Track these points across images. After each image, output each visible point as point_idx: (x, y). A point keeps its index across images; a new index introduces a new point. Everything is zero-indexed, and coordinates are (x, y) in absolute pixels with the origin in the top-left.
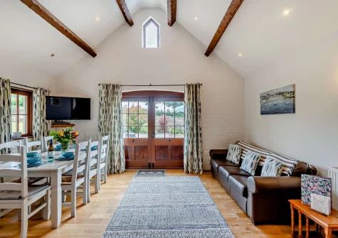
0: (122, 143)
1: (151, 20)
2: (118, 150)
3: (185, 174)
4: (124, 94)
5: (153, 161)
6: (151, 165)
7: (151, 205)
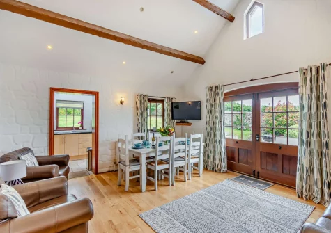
0: (223, 143)
1: (255, 3)
2: (219, 149)
3: (296, 197)
4: (226, 94)
5: (258, 169)
6: (256, 173)
7: (208, 207)
